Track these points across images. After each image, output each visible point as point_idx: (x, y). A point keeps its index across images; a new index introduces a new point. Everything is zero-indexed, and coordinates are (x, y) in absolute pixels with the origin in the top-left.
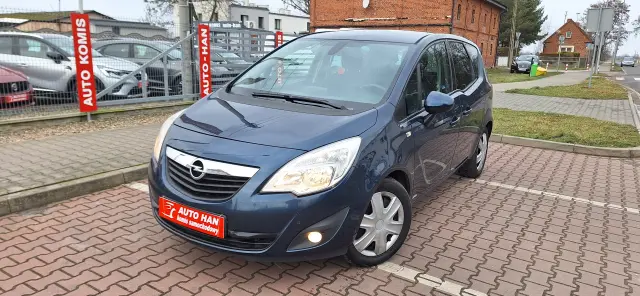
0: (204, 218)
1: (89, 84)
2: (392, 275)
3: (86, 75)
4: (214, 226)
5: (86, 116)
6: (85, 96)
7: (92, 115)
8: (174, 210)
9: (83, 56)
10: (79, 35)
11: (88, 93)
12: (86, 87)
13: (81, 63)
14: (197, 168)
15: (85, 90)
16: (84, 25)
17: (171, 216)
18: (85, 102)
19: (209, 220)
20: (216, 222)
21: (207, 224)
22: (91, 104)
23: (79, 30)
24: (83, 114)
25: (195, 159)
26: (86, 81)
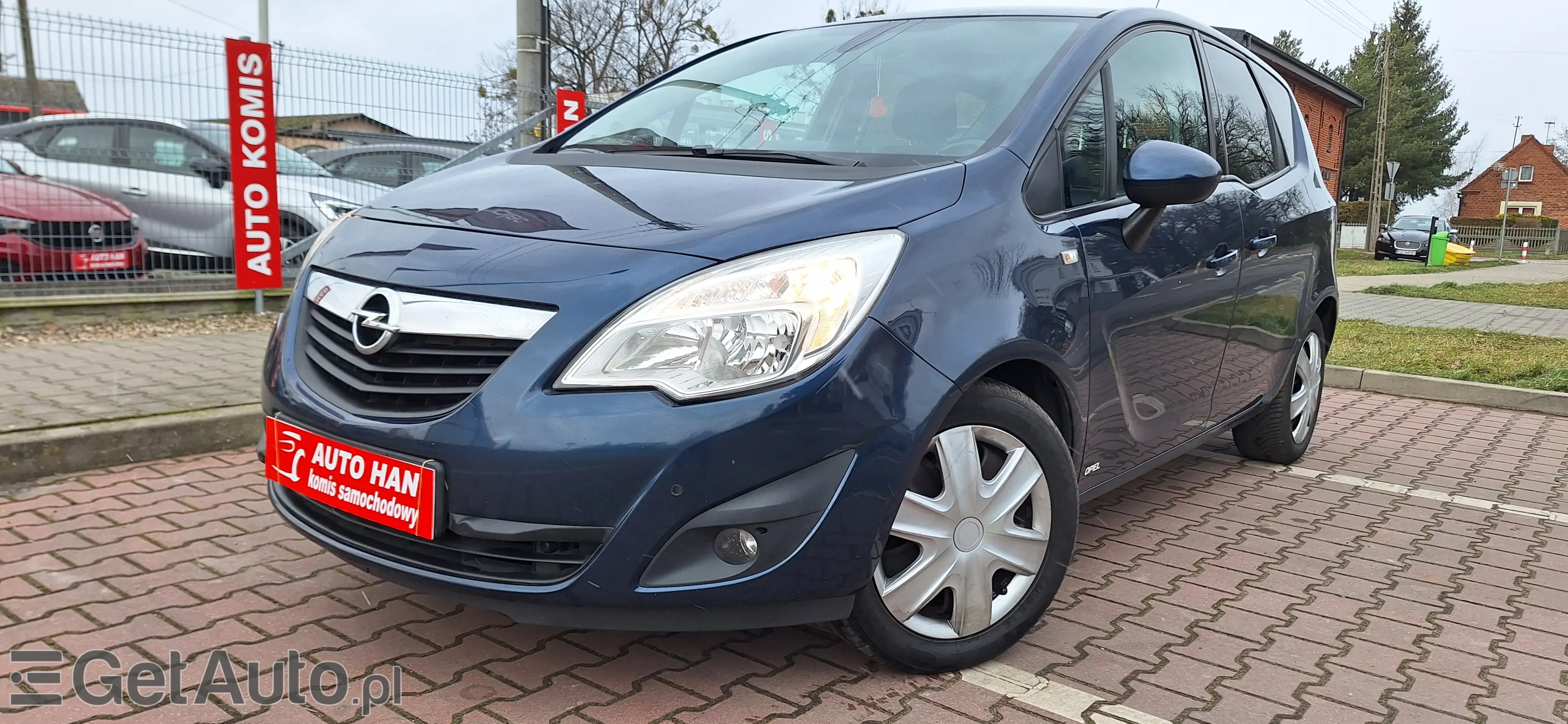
0: (378, 473)
1: (264, 219)
2: (1006, 701)
3: (256, 196)
4: (405, 500)
5: (253, 300)
6: (251, 248)
7: (267, 299)
8: (301, 453)
9: (253, 148)
10: (244, 94)
11: (260, 241)
12: (257, 227)
13: (246, 163)
14: (372, 318)
15: (251, 235)
16: (258, 71)
17: (294, 477)
18: (252, 264)
19: (393, 482)
20: (412, 484)
21: (387, 494)
22: (268, 272)
23: (243, 80)
24: (244, 294)
25: (367, 292)
26: (256, 212)
